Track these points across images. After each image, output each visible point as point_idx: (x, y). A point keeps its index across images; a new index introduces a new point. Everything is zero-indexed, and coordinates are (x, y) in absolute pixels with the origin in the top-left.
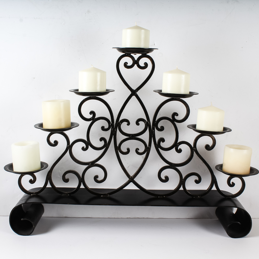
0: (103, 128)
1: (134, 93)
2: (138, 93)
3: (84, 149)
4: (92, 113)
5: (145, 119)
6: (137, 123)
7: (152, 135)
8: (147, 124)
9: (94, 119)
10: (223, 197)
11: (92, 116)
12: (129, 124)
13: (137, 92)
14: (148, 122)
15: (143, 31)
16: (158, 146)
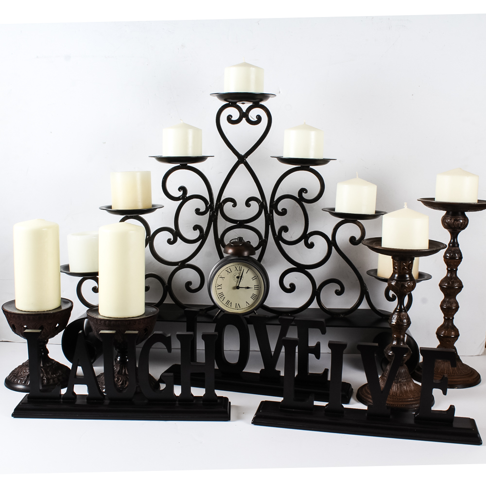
0: (198, 211)
1: (242, 159)
2: (248, 160)
3: (170, 242)
4: (183, 189)
5: (259, 197)
6: (248, 204)
7: (269, 221)
8: (262, 206)
9: (185, 198)
10: (380, 317)
11: (181, 193)
12: (235, 205)
13: (247, 158)
14: (263, 202)
15: (253, 69)
16: (278, 239)
